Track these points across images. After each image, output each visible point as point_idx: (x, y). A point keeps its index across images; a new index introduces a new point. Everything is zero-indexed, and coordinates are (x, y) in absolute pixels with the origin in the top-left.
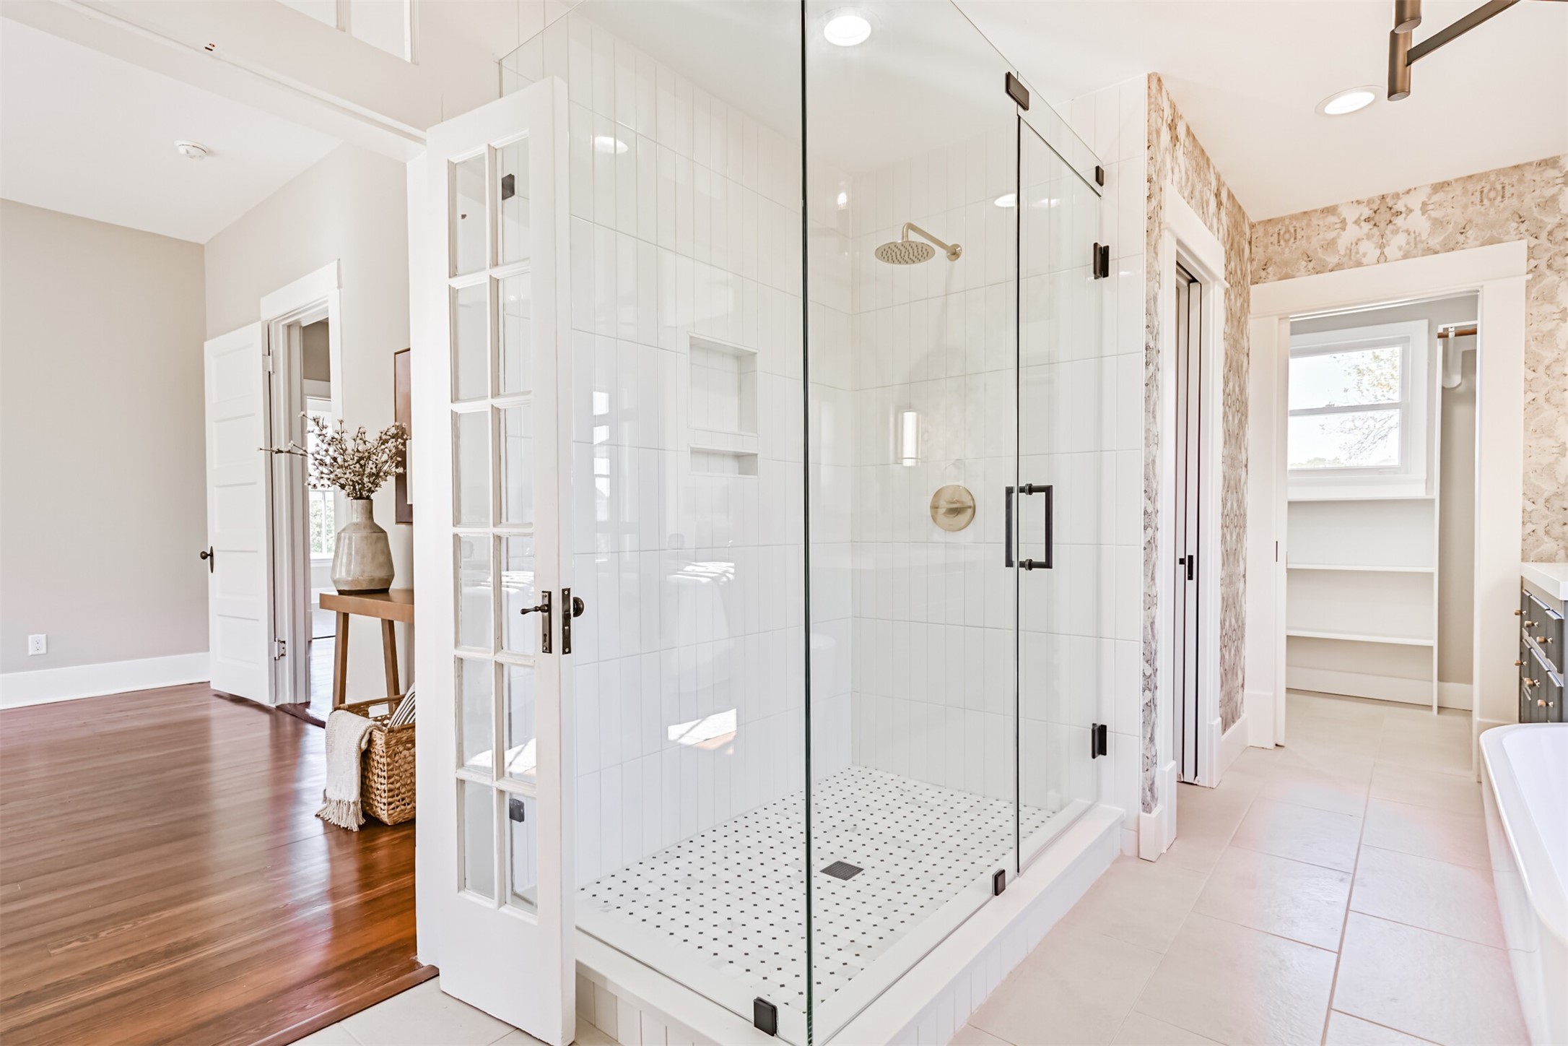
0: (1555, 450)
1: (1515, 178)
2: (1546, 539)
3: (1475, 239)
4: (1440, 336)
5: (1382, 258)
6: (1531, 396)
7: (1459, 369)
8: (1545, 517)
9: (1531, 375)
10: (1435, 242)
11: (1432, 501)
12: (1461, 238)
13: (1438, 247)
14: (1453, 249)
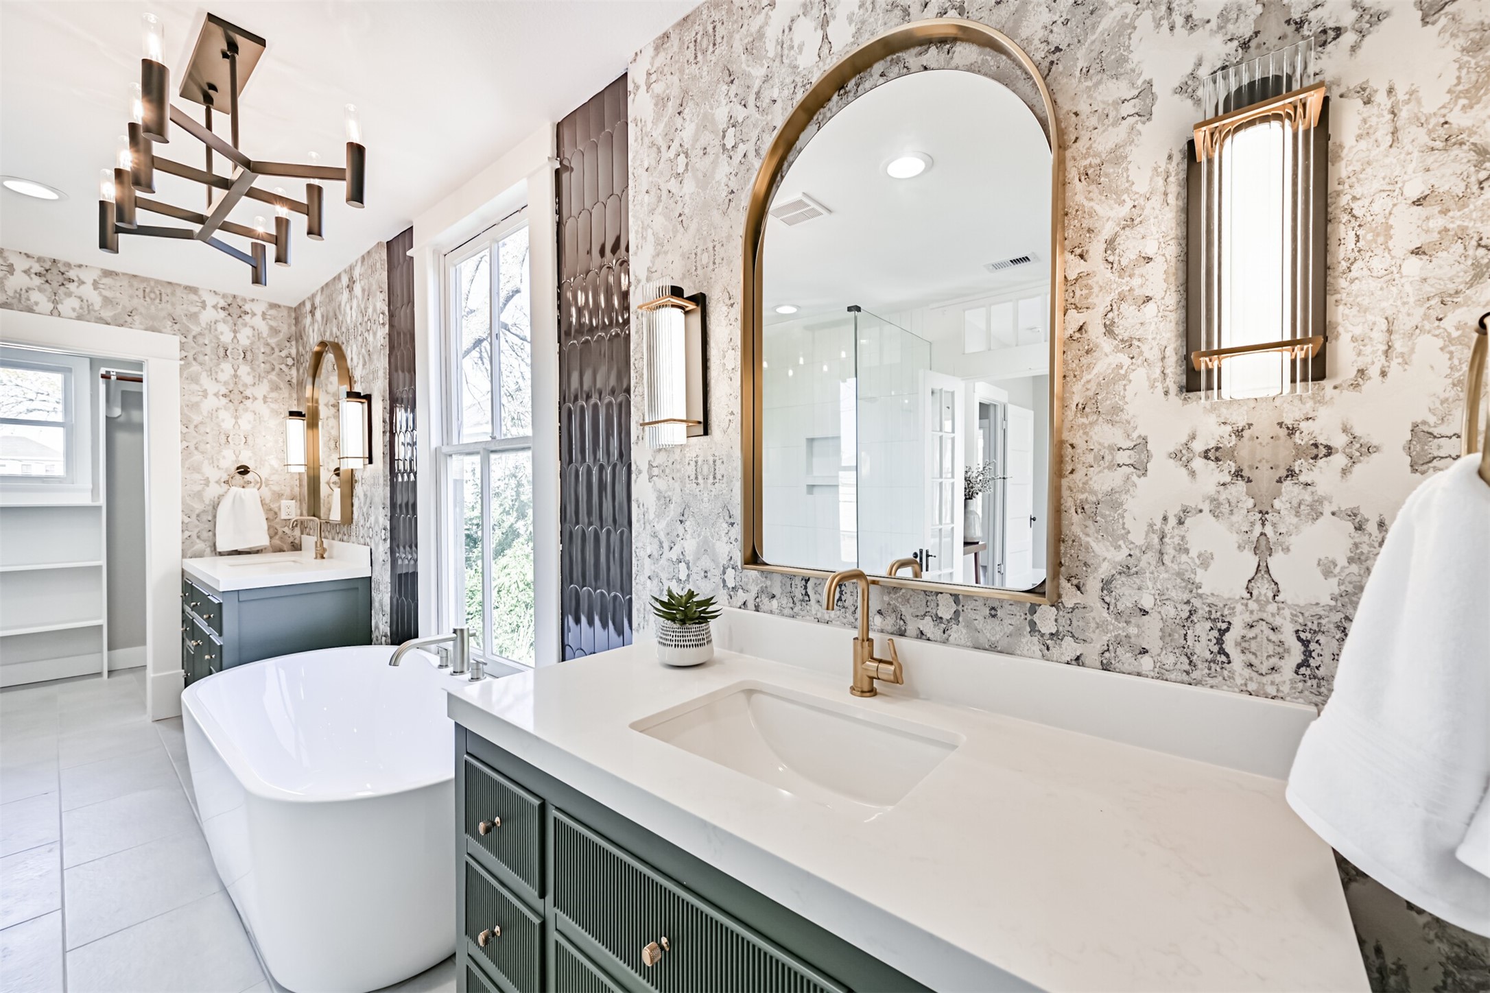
0: (202, 482)
1: (169, 291)
2: (198, 541)
3: (141, 324)
4: (103, 376)
5: (55, 312)
6: (185, 444)
7: (120, 404)
8: (197, 526)
9: (185, 430)
10: (107, 314)
11: (99, 508)
12: (129, 319)
13: (109, 320)
14: (122, 326)
